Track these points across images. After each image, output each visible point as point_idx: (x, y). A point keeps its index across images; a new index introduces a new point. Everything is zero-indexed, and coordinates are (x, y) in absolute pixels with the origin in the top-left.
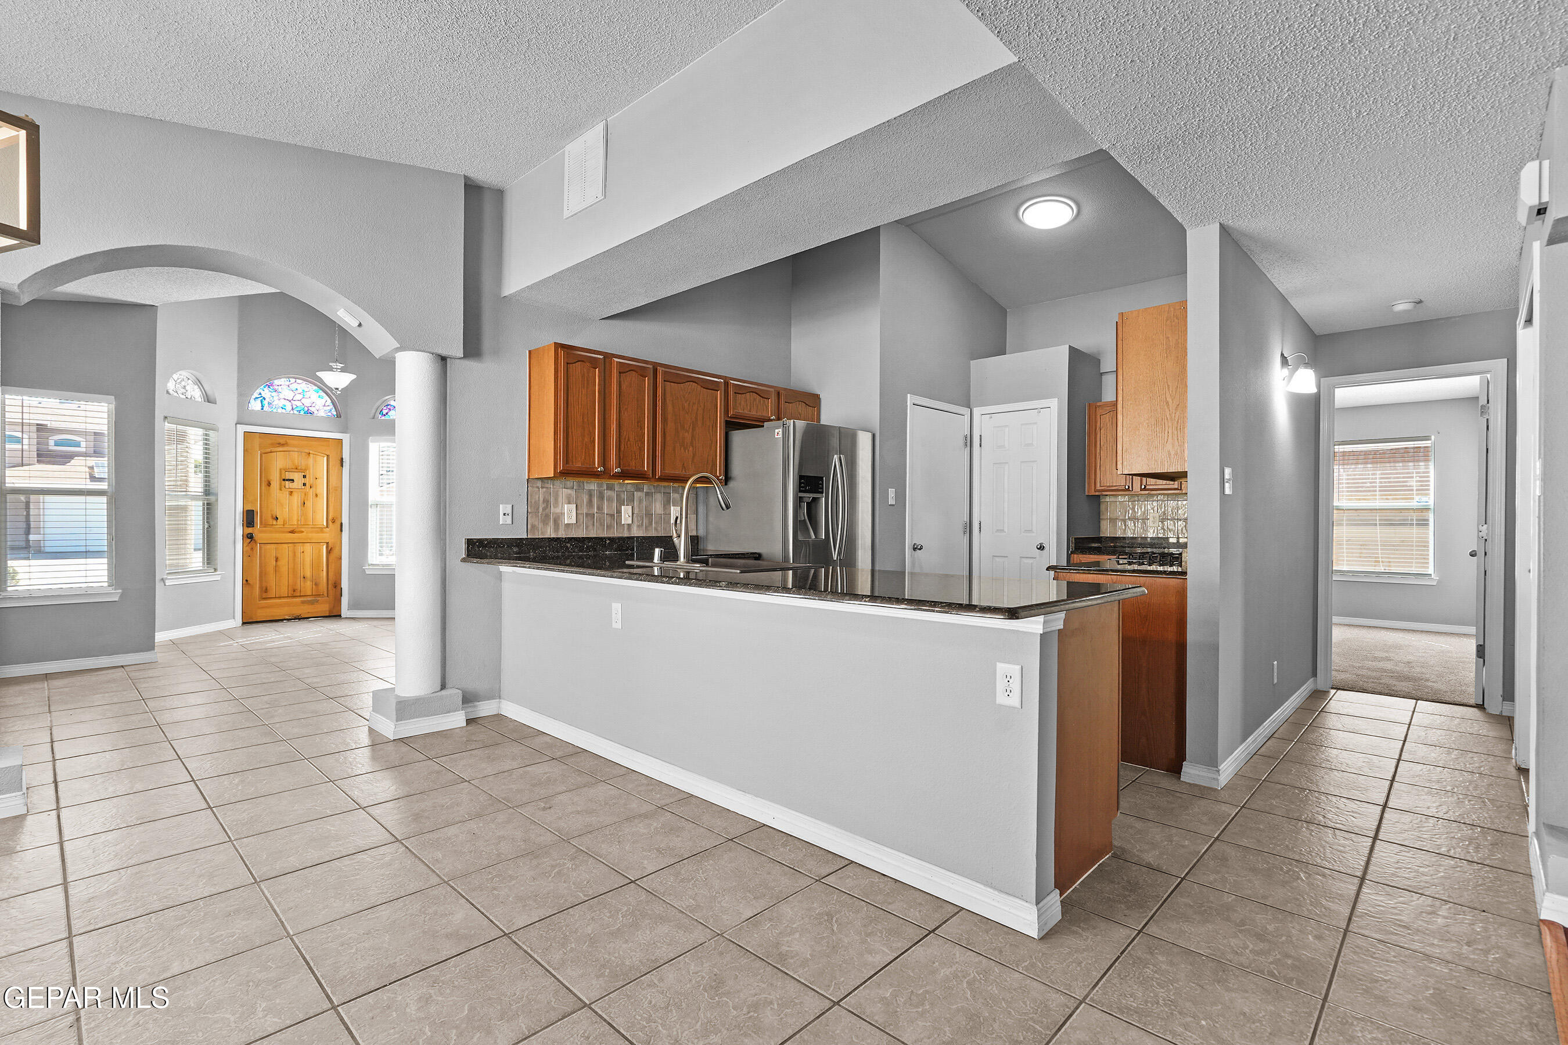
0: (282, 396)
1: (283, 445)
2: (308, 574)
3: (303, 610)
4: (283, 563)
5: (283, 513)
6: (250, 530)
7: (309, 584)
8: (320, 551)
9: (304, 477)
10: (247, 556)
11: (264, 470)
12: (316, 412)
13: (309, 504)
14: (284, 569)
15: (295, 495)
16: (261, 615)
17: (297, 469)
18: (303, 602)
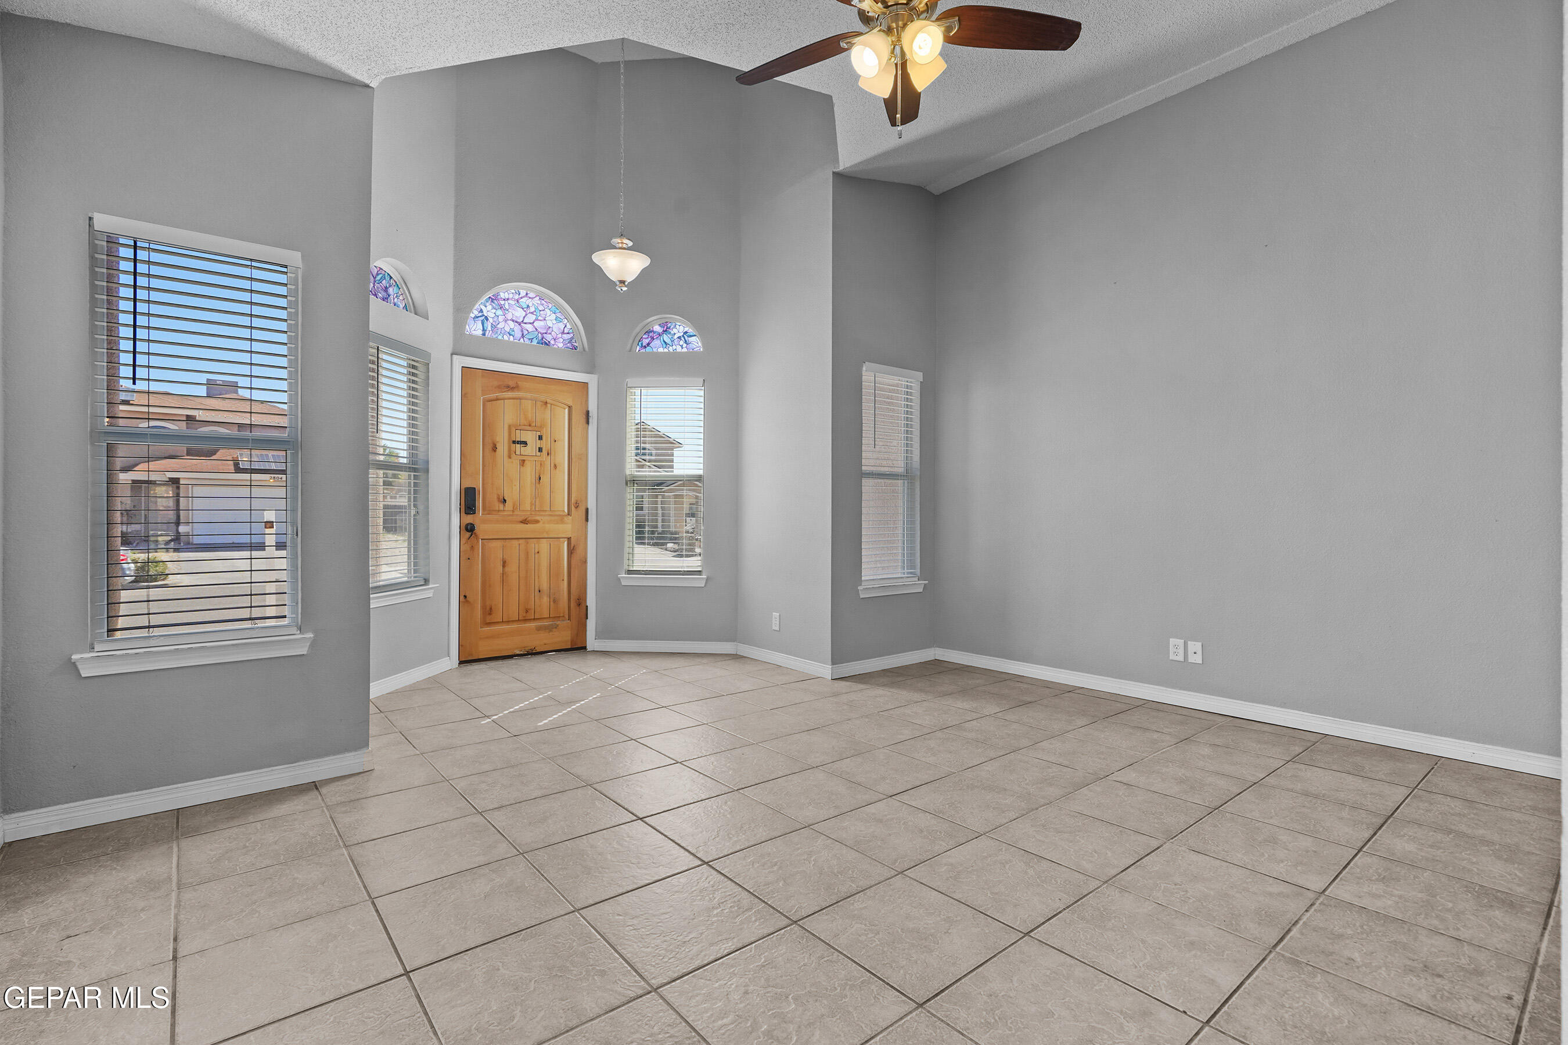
0: (509, 316)
1: (511, 389)
2: (545, 586)
3: (539, 641)
4: (512, 568)
5: (511, 494)
6: (469, 519)
7: (545, 600)
8: (559, 550)
9: (540, 438)
10: (466, 558)
11: (488, 427)
12: (552, 342)
13: (545, 479)
14: (513, 578)
15: (528, 464)
16: (484, 649)
17: (530, 426)
18: (539, 629)
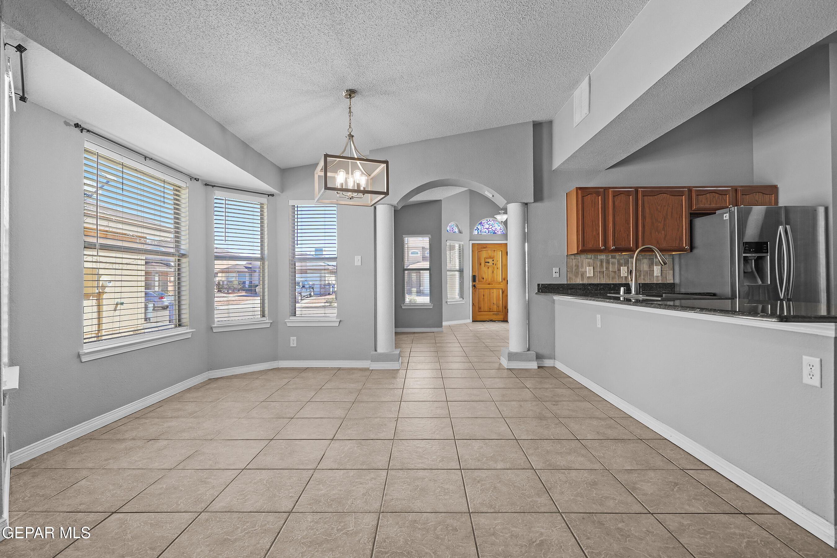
0: (485, 227)
1: (484, 248)
2: (495, 302)
3: (494, 318)
4: (486, 297)
5: (485, 276)
6: (474, 283)
7: (495, 306)
8: (499, 292)
9: (493, 260)
10: (473, 294)
11: (479, 259)
12: (497, 233)
13: (495, 272)
14: (486, 300)
15: (490, 268)
16: (479, 318)
17: (490, 258)
18: (493, 314)
